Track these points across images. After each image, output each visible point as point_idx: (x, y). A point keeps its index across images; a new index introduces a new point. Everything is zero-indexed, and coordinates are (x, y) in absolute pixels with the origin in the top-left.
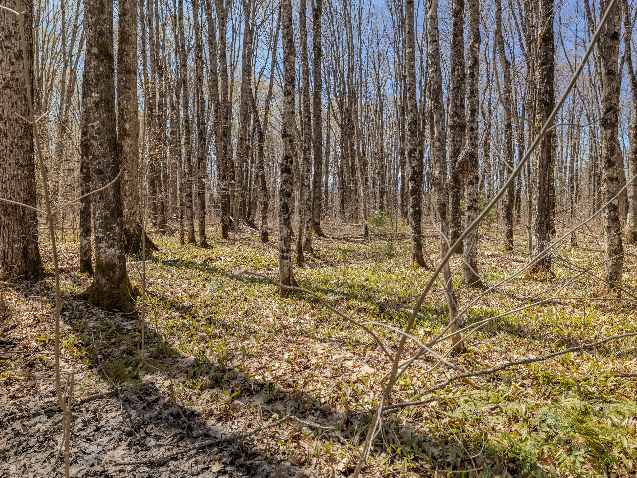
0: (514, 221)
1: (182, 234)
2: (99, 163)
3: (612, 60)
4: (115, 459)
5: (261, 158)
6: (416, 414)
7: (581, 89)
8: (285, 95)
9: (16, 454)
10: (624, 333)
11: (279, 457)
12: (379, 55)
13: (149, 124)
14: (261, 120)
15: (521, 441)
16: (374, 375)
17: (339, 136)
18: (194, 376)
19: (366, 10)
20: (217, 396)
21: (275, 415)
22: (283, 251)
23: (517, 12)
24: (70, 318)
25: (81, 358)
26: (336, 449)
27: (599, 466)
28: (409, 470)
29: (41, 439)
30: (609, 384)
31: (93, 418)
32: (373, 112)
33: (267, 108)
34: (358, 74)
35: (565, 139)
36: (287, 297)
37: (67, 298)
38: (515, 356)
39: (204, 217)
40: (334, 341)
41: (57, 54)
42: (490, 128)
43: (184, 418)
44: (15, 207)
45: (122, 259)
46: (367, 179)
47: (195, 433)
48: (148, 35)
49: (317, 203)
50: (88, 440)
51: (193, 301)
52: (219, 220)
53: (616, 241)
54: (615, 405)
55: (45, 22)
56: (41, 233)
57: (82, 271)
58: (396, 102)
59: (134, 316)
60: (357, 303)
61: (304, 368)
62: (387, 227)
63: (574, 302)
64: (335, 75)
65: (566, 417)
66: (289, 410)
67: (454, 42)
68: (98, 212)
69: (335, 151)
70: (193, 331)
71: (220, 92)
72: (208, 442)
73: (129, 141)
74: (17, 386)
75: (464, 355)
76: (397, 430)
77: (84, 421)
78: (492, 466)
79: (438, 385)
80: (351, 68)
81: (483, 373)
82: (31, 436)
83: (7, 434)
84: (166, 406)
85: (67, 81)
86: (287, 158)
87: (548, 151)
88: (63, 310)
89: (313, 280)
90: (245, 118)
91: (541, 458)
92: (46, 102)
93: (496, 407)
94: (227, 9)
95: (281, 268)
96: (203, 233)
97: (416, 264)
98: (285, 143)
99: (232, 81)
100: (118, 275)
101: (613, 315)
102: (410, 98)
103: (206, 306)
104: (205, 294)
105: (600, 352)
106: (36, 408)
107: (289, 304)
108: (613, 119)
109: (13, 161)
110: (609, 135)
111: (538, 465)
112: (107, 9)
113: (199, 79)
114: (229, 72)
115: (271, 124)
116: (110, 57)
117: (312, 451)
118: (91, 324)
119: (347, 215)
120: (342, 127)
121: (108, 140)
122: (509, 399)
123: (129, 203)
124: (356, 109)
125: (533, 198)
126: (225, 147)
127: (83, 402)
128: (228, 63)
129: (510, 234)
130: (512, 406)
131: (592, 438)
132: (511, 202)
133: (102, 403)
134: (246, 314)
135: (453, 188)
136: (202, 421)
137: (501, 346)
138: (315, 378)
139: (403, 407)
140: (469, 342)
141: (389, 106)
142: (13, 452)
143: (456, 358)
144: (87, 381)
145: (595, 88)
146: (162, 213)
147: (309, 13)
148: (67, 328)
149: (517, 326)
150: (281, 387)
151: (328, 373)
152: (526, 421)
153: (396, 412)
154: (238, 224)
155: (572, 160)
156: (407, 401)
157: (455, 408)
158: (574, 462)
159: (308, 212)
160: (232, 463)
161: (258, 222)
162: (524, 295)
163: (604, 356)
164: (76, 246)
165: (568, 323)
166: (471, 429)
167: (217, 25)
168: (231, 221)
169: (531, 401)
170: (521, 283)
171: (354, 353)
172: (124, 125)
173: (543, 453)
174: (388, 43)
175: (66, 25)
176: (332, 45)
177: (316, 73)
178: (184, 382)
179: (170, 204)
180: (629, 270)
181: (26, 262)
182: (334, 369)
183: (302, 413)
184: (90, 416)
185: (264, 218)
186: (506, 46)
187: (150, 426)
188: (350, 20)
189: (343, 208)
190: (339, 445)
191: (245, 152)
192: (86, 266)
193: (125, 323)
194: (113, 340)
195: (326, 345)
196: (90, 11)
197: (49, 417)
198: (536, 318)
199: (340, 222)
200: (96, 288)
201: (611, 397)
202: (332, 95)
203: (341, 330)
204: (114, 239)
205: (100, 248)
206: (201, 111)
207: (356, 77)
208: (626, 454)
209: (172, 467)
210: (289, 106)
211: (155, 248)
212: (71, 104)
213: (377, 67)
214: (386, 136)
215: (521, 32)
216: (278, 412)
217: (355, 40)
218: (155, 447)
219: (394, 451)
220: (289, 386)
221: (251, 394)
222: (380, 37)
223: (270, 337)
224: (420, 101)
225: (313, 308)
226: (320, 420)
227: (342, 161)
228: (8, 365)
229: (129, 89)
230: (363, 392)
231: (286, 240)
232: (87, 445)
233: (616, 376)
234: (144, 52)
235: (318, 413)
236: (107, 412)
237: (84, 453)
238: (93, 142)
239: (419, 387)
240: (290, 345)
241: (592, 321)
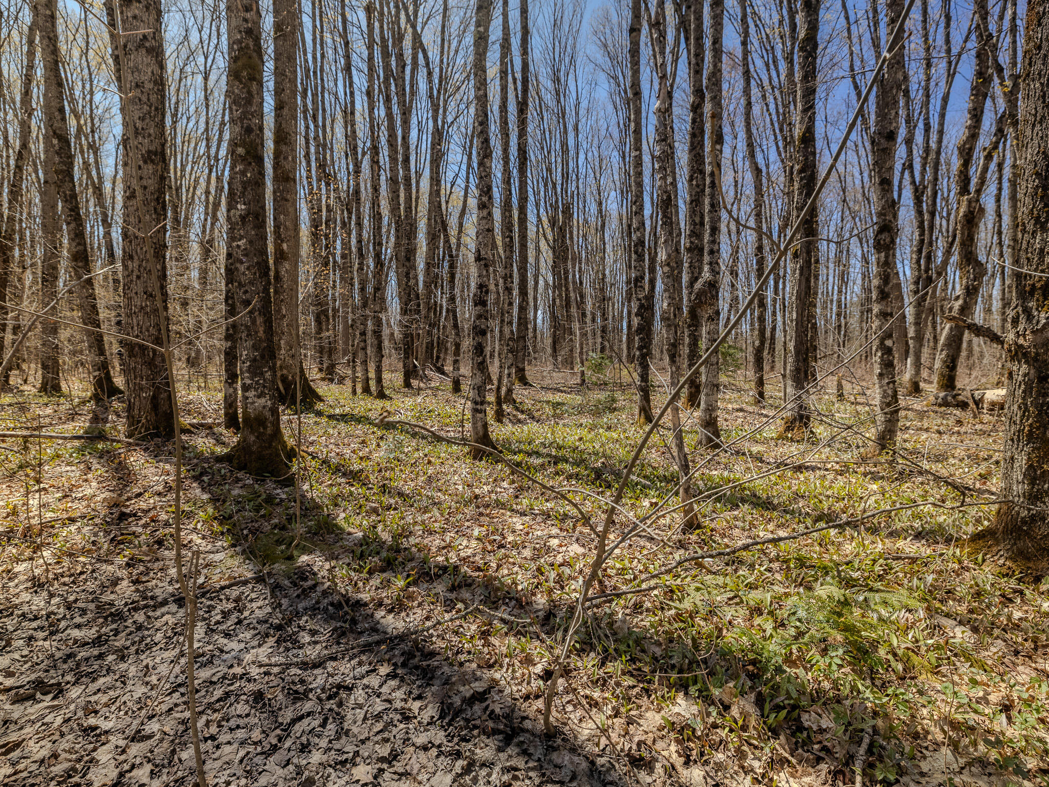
0: (766, 367)
1: (354, 381)
2: (246, 292)
3: (887, 165)
4: (260, 659)
5: (452, 288)
6: (635, 605)
7: (851, 204)
8: (479, 208)
9: (137, 652)
10: (898, 506)
11: (462, 657)
12: (601, 160)
13: (313, 245)
14: (453, 241)
15: (765, 639)
16: (584, 555)
17: (550, 262)
18: (362, 556)
19: (584, 104)
20: (389, 581)
21: (460, 605)
22: (476, 403)
23: (772, 107)
24: (209, 485)
25: (222, 533)
26: (535, 648)
27: (861, 671)
28: (624, 673)
29: (170, 633)
30: (877, 568)
31: (235, 608)
32: (593, 231)
33: (461, 225)
34: (574, 184)
35: (831, 266)
36: (481, 460)
37: (207, 460)
38: (761, 534)
39: (380, 361)
40: (536, 515)
41: (200, 157)
42: (737, 252)
43: (346, 608)
44: (143, 348)
45: (274, 412)
46: (584, 315)
47: (359, 627)
48: (312, 135)
49: (521, 344)
50: (227, 635)
51: (364, 464)
52: (401, 365)
53: (890, 392)
54: (882, 595)
55: (185, 118)
56: (179, 381)
57: (227, 427)
58: (621, 220)
59: (289, 482)
60: (567, 467)
61: (498, 548)
62: (608, 374)
63: (837, 467)
64: (546, 185)
65: (820, 609)
66: (477, 599)
67: (692, 143)
68: (245, 353)
69: (546, 281)
70: (362, 501)
71: (402, 208)
72: (376, 637)
73: (287, 265)
74: (142, 568)
75: (697, 531)
76: (611, 624)
77: (223, 612)
78: (727, 670)
79: (663, 568)
80: (566, 176)
81: (720, 554)
82: (157, 630)
83: (127, 627)
84: (325, 593)
85: (213, 191)
86: (481, 286)
87: (808, 280)
88: (202, 474)
89: (514, 439)
90: (433, 238)
91: (789, 660)
92: (187, 218)
93: (735, 597)
94: (411, 101)
95: (474, 424)
96: (379, 380)
97: (642, 420)
98: (479, 269)
99: (417, 191)
100: (269, 431)
101: (885, 483)
102: (636, 213)
103: (380, 471)
104: (380, 455)
105: (867, 530)
106: (165, 596)
107: (483, 469)
108: (888, 240)
109: (140, 290)
110: (883, 259)
111: (785, 668)
112: (256, 99)
113: (376, 189)
114: (413, 182)
115: (466, 246)
116: (260, 160)
117: (504, 650)
118: (236, 492)
119: (560, 359)
120: (554, 249)
121: (257, 263)
122: (751, 587)
123: (287, 343)
124: (571, 227)
125: (788, 338)
126: (408, 274)
127: (223, 588)
128: (413, 170)
129: (760, 383)
130: (754, 596)
131: (852, 635)
132: (762, 343)
133: (246, 590)
134: (430, 480)
135: (689, 326)
136: (369, 612)
137: (744, 521)
138: (511, 560)
139: (618, 596)
140: (705, 516)
141: (613, 225)
142: (133, 649)
143: (687, 536)
144: (229, 563)
145: (869, 203)
146: (330, 356)
147: (512, 108)
148: (205, 497)
149: (765, 496)
150: (469, 571)
151: (527, 553)
152: (771, 613)
153: (610, 601)
154: (424, 371)
155: (840, 292)
156: (624, 588)
157: (684, 598)
158: (830, 664)
159: (510, 355)
160: (404, 665)
161: (448, 368)
162: (776, 458)
163: (872, 534)
164: (220, 396)
165: (829, 493)
166: (702, 623)
167: (399, 123)
168: (415, 366)
169: (779, 589)
170: (772, 443)
171: (561, 529)
172: (280, 245)
173: (791, 653)
174: (612, 146)
175: (211, 122)
176: (542, 148)
177: (521, 181)
178: (348, 565)
179: (340, 345)
180: (907, 428)
181: (156, 415)
182: (535, 549)
183: (494, 603)
184: (231, 606)
185: (456, 362)
186: (758, 149)
187: (305, 618)
188: (564, 117)
189: (554, 350)
190: (538, 643)
191: (433, 281)
192: (231, 421)
193: (279, 491)
194: (262, 512)
195: (527, 518)
196: (234, 102)
197: (180, 606)
198: (790, 488)
199: (550, 367)
200: (242, 447)
201: (878, 585)
202: (542, 210)
203: (547, 501)
204: (264, 387)
205: (247, 398)
206: (377, 229)
207: (572, 187)
208: (895, 655)
209: (330, 669)
210: (484, 222)
211: (320, 399)
212: (218, 220)
213: (598, 175)
214: (609, 260)
215: (777, 131)
216: (463, 601)
217: (571, 142)
218: (309, 644)
219: (605, 650)
220: (479, 569)
221: (431, 580)
222: (601, 138)
223: (457, 509)
224: (651, 217)
225: (513, 473)
226: (516, 611)
227: (554, 292)
228: (130, 542)
229: (287, 200)
230: (570, 578)
231: (480, 389)
232: (226, 641)
233: (886, 559)
234: (307, 155)
235: (514, 602)
236: (252, 601)
237: (222, 651)
238: (238, 265)
239: (640, 572)
240: (482, 519)
241: (859, 491)
